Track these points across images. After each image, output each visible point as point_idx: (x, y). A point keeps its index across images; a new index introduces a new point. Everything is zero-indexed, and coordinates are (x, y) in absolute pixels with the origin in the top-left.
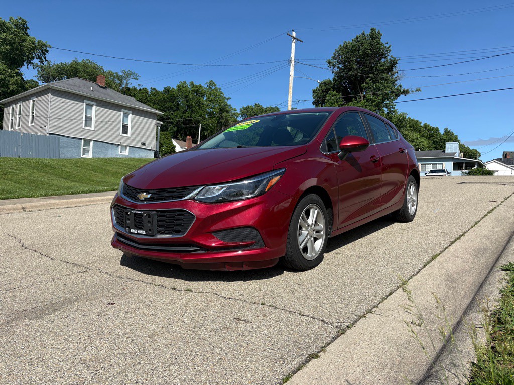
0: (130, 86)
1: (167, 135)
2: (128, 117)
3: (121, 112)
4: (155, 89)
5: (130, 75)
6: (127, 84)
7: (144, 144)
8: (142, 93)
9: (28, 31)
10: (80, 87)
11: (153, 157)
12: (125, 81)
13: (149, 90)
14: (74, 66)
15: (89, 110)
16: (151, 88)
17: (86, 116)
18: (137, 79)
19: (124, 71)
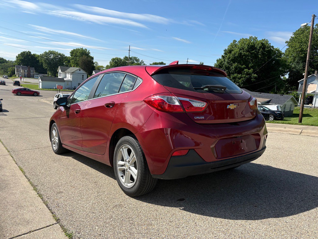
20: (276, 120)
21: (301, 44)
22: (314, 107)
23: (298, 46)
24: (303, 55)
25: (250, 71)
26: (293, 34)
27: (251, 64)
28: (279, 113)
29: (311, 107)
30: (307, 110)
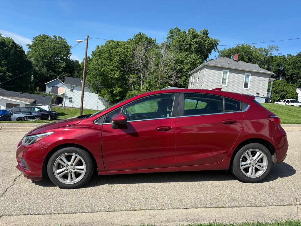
0: (273, 55)
1: (292, 85)
2: (249, 78)
3: (244, 74)
4: (290, 55)
5: (273, 48)
6: (271, 54)
7: (258, 94)
8: (280, 59)
9: (209, 35)
10: (222, 63)
11: (264, 102)
12: (270, 52)
13: (286, 56)
14: (237, 49)
15: (225, 75)
16: (288, 55)
17: (223, 79)
18: (278, 50)
19: (270, 46)
20: (53, 120)
21: (44, 50)
22: (64, 107)
23: (42, 52)
24: (47, 60)
25: (3, 68)
26: (33, 39)
27: (4, 62)
28: (54, 114)
29: (62, 107)
30: (60, 109)
